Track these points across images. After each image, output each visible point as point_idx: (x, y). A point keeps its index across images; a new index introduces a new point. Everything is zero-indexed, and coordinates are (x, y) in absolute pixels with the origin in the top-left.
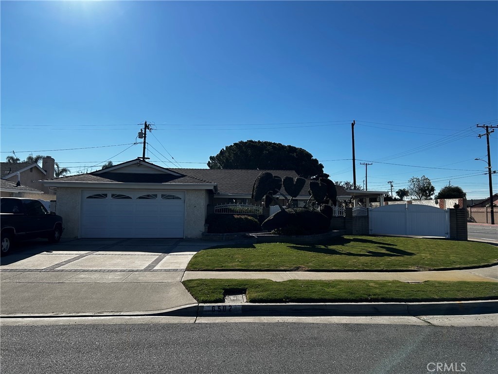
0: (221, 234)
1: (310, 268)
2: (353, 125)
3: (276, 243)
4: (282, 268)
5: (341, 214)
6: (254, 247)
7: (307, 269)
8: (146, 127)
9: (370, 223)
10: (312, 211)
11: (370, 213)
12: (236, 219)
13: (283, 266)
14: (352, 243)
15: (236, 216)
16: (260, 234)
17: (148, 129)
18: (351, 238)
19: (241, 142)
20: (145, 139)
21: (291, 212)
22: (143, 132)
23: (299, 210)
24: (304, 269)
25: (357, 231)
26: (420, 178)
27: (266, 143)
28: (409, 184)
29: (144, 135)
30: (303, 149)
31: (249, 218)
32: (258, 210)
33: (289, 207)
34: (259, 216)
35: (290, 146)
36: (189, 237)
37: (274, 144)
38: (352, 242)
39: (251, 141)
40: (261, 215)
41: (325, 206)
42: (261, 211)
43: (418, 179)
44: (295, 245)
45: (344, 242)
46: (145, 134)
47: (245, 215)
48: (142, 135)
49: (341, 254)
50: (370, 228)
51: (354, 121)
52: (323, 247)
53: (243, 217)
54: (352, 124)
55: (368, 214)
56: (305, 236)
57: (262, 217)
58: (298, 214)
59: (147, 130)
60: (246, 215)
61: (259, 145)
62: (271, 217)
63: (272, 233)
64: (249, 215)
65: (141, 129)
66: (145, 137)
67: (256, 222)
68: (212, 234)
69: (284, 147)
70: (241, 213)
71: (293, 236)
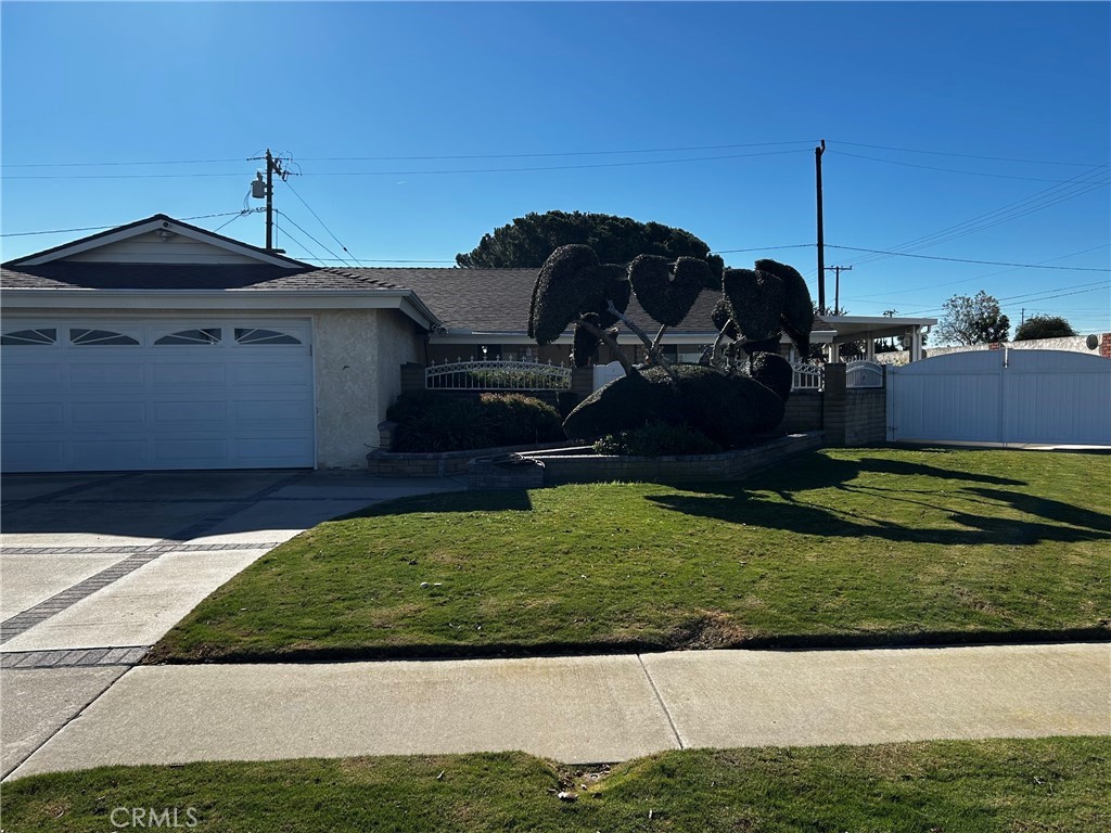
0: (430, 455)
1: (755, 631)
2: (819, 153)
3: (609, 482)
4: (621, 633)
5: (810, 384)
6: (525, 505)
7: (741, 632)
8: (272, 165)
9: (889, 408)
10: (729, 375)
11: (889, 378)
12: (483, 405)
13: (626, 616)
14: (864, 478)
15: (485, 397)
16: (553, 453)
17: (278, 172)
18: (853, 456)
19: (533, 217)
20: (269, 200)
21: (659, 377)
22: (265, 181)
23: (684, 371)
24: (726, 631)
25: (856, 434)
26: (973, 298)
27: (593, 217)
28: (945, 312)
29: (266, 190)
30: (686, 231)
31: (527, 401)
32: (559, 379)
33: (653, 363)
34: (562, 395)
35: (653, 225)
36: (331, 464)
37: (615, 218)
38: (862, 474)
39: (557, 214)
40: (569, 393)
41: (768, 358)
42: (567, 380)
43: (968, 300)
44: (673, 492)
45: (840, 475)
46: (270, 186)
47: (515, 392)
48: (262, 189)
49: (859, 531)
50: (889, 423)
51: (823, 142)
52: (774, 497)
53: (507, 399)
54: (818, 149)
55: (884, 382)
56: (706, 457)
57: (570, 398)
58: (684, 385)
59: (275, 176)
60: (520, 392)
61: (578, 222)
62: (595, 397)
63: (595, 451)
64: (527, 394)
65: (258, 173)
66: (270, 194)
67: (548, 413)
68: (401, 455)
69: (638, 227)
70: (504, 387)
71: (665, 459)
